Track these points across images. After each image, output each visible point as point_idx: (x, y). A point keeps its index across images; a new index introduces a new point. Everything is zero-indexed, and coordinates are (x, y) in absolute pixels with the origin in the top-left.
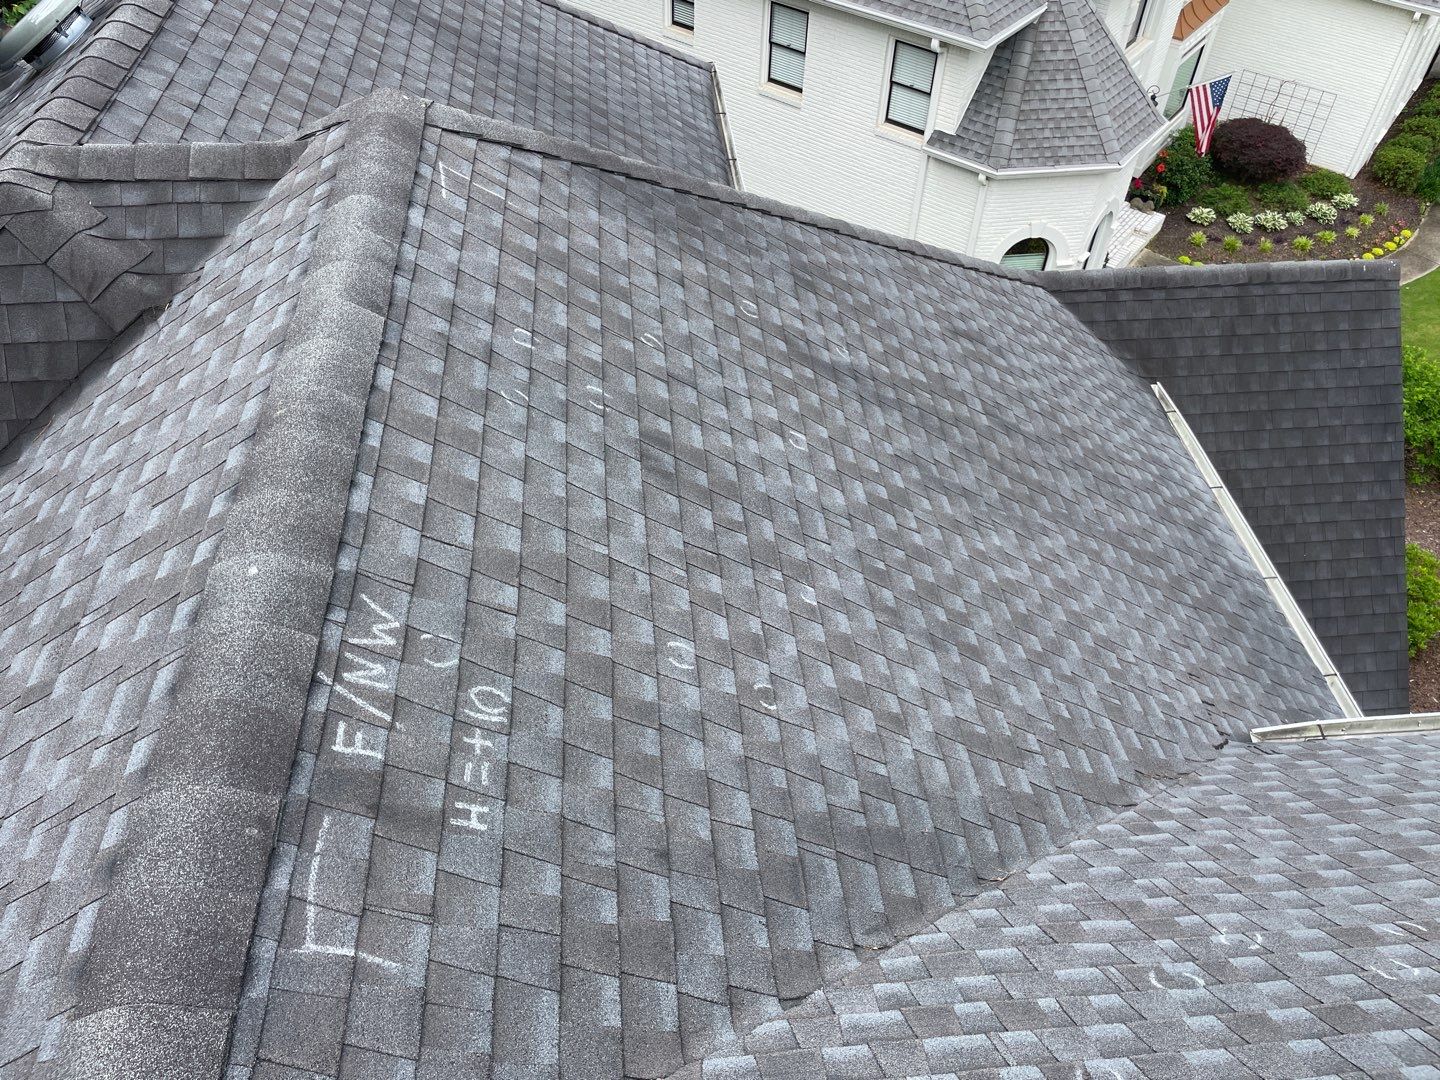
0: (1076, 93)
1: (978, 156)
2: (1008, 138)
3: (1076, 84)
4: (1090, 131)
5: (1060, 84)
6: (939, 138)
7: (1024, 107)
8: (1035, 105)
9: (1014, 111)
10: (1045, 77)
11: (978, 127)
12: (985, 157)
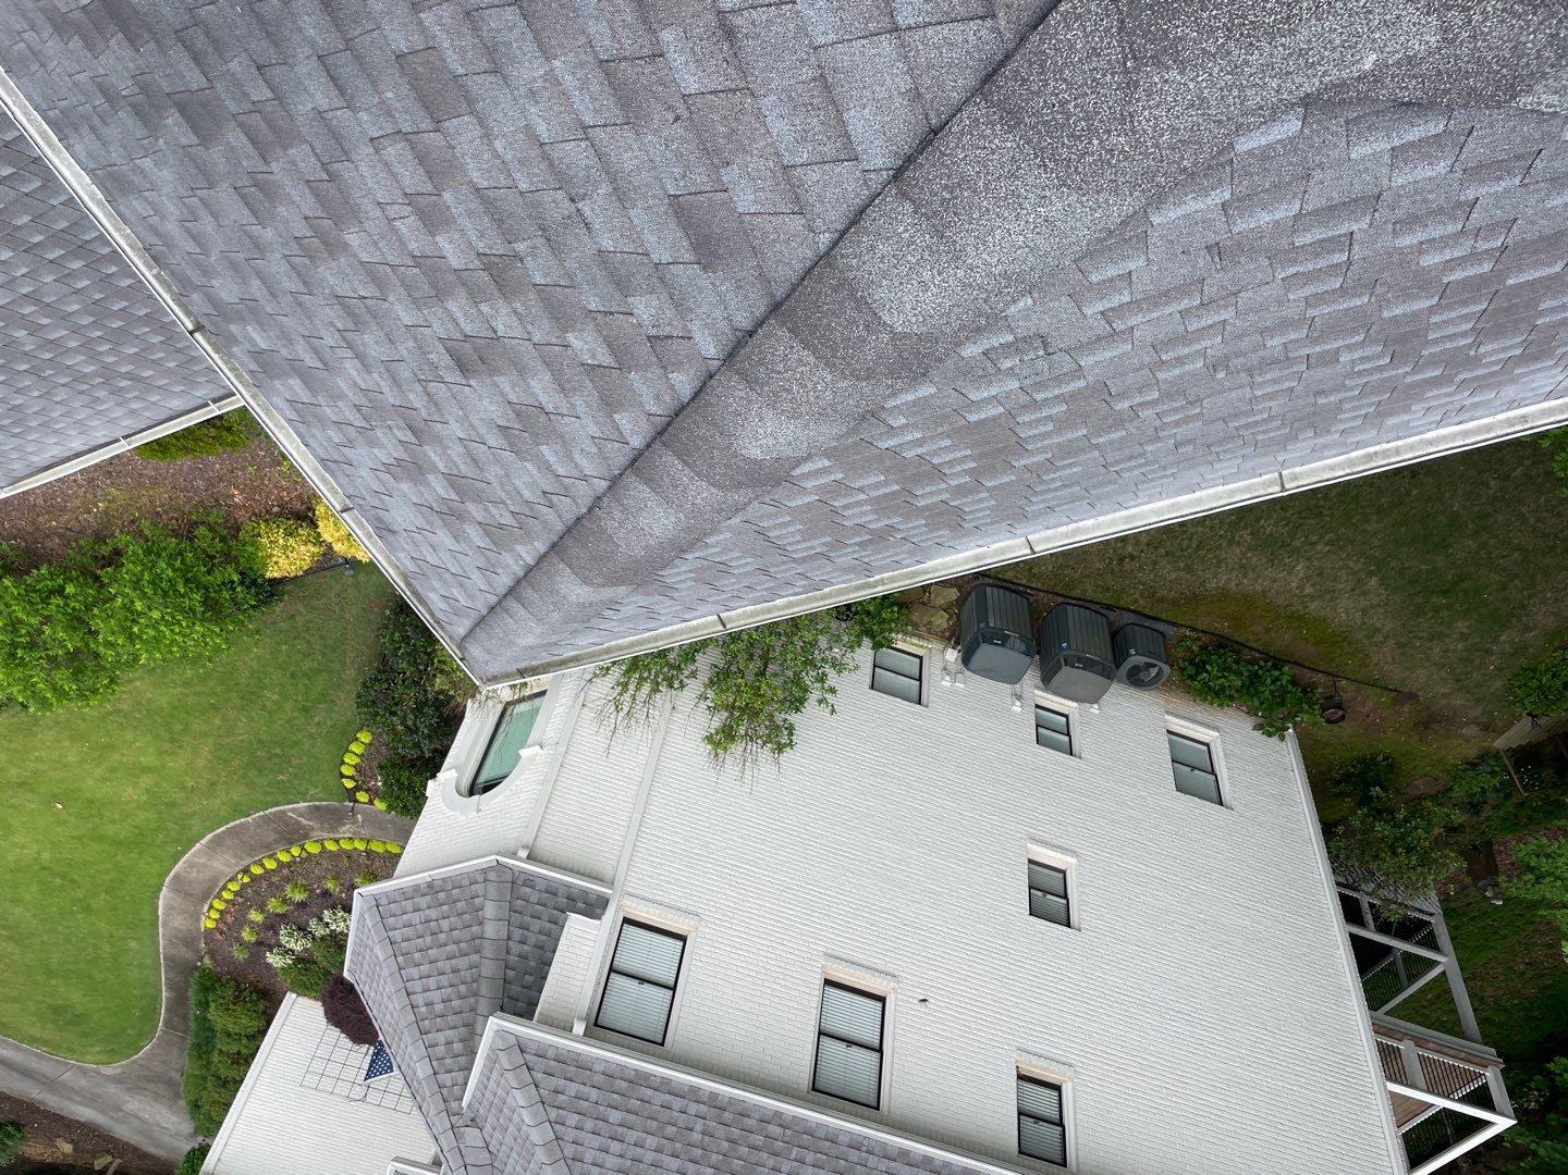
0: (417, 986)
1: (530, 881)
2: (490, 910)
3: (419, 999)
4: (397, 935)
5: (436, 996)
6: (593, 907)
7: (475, 958)
8: (462, 963)
9: (488, 952)
10: (456, 1003)
11: (536, 925)
12: (514, 885)
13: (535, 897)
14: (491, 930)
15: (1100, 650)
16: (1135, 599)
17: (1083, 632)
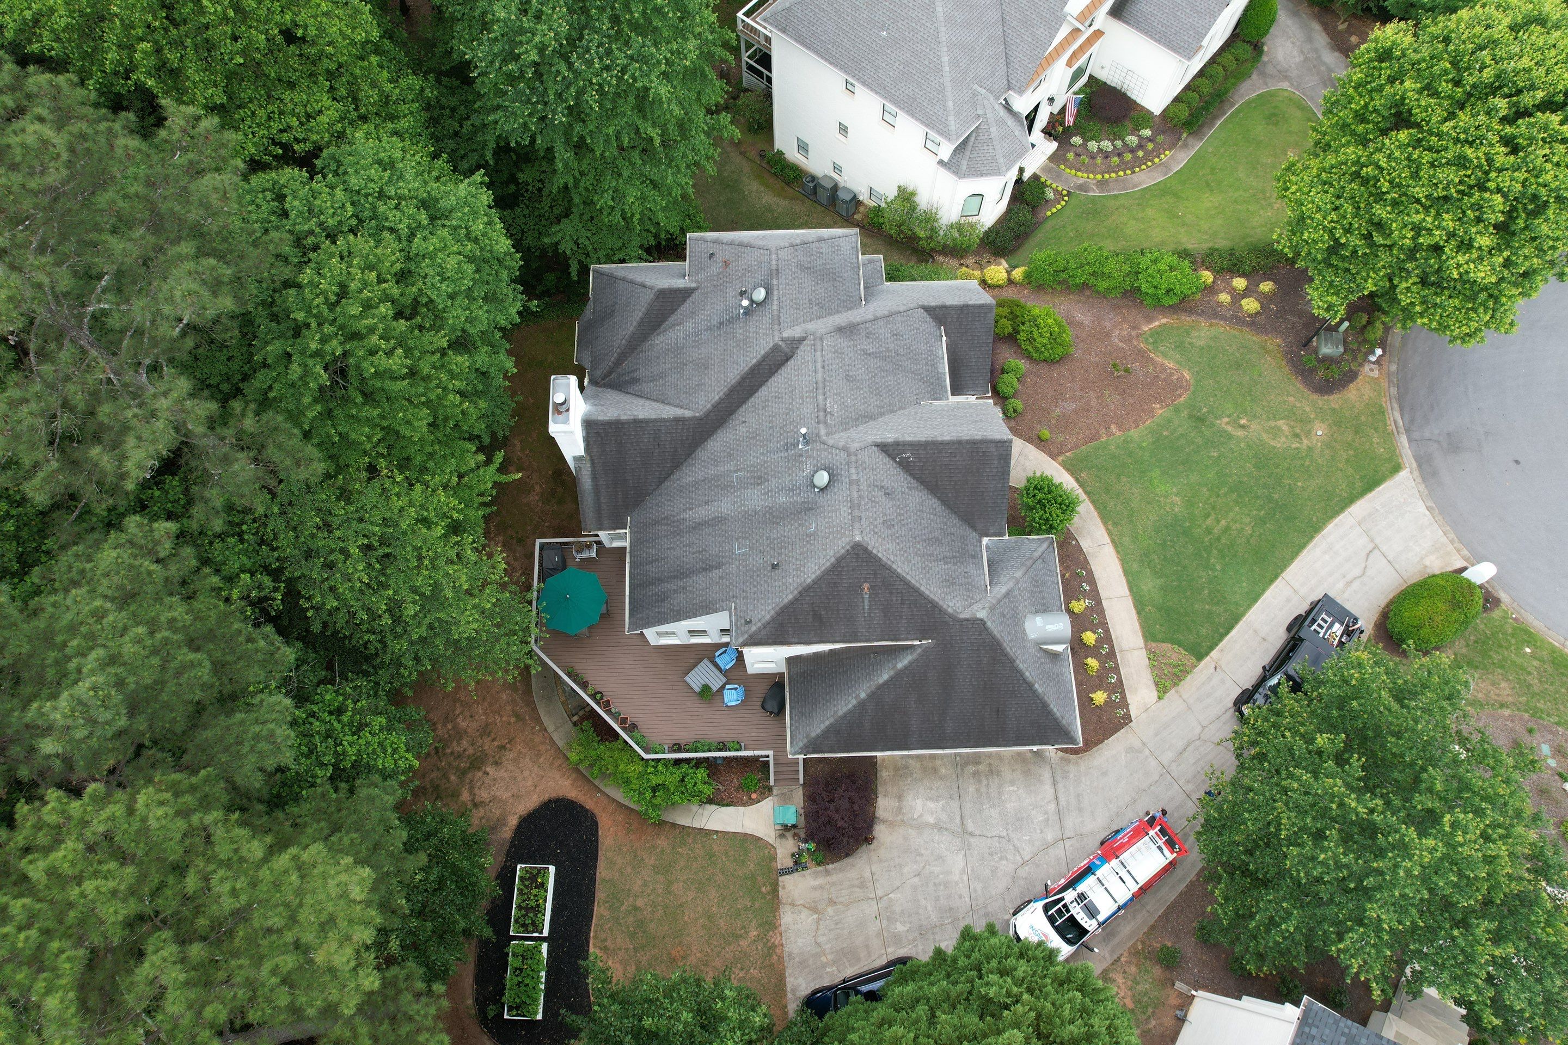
1: (954, 172)
2: (964, 167)
6: (941, 162)
7: (971, 158)
8: (975, 158)
9: (967, 158)
11: (955, 161)
12: (957, 173)
13: (953, 168)
14: (965, 162)
15: (820, 191)
16: (808, 202)
17: (823, 196)
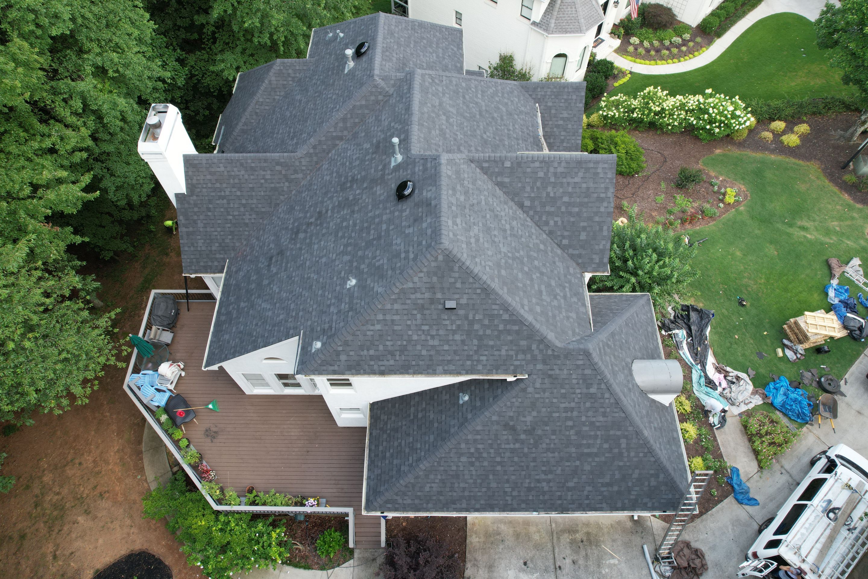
0: (574, 12)
1: (544, 30)
2: (553, 25)
3: (574, 9)
4: (577, 24)
5: (569, 9)
6: (534, 23)
8: (561, 15)
9: (555, 17)
10: (565, 7)
11: (545, 21)
12: (546, 30)
13: (544, 27)
14: (553, 21)
